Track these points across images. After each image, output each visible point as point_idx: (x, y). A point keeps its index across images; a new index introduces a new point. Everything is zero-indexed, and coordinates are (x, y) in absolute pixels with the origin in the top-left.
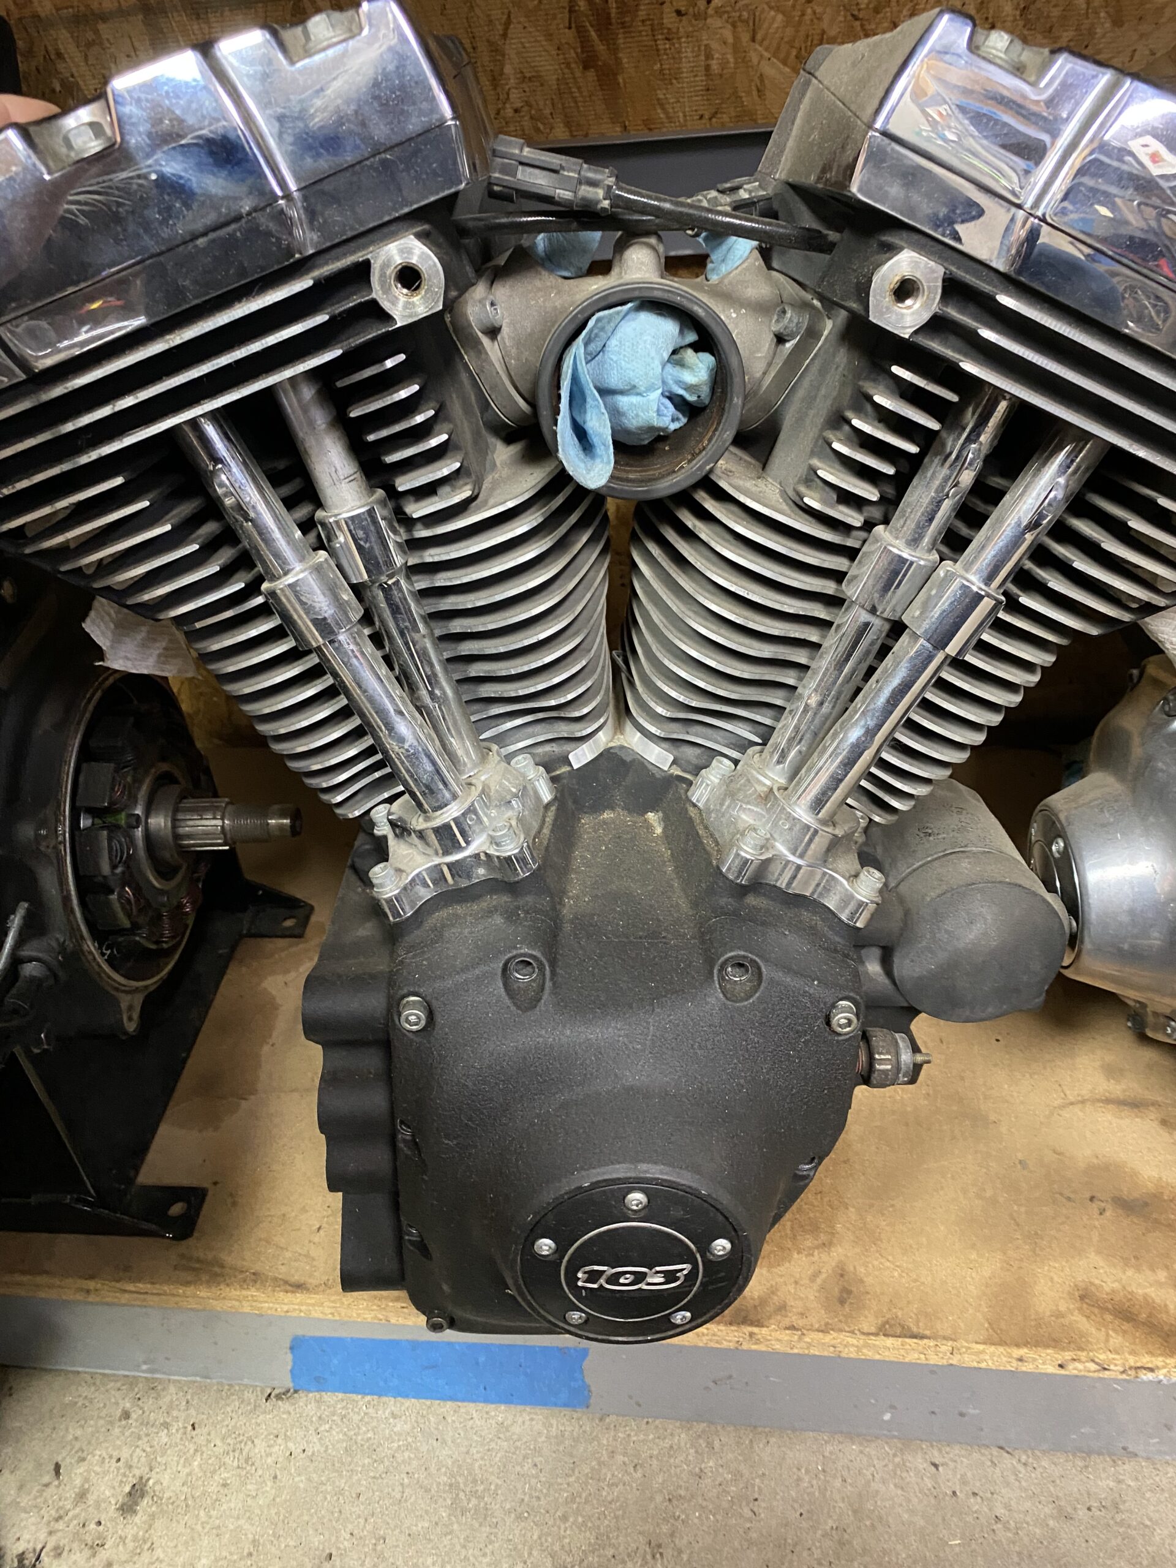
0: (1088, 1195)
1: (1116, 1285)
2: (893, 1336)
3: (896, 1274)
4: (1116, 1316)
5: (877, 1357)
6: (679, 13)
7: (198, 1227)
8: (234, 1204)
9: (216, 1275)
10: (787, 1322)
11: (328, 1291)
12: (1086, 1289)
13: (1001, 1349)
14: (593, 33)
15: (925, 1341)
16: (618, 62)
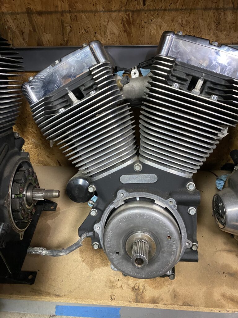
0: (223, 272)
1: (230, 293)
2: (186, 306)
3: (185, 291)
4: (230, 300)
5: (182, 310)
6: (145, 22)
7: (35, 282)
8: (43, 276)
9: (40, 293)
10: (163, 303)
11: (65, 297)
12: (224, 294)
13: (208, 308)
14: (127, 25)
15: (192, 307)
16: (131, 31)
